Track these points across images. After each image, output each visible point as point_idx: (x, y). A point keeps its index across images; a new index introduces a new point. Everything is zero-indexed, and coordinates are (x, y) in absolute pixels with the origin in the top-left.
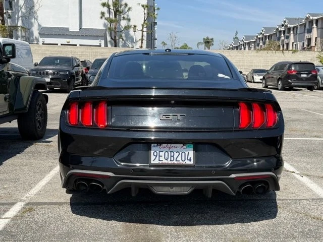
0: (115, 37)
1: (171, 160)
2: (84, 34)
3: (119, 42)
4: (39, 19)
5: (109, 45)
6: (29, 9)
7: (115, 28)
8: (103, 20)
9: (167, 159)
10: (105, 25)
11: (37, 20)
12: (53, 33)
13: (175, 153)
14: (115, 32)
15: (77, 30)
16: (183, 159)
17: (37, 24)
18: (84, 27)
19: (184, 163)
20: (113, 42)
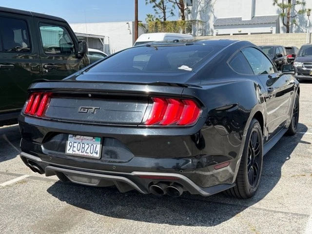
0: (288, 23)
1: (82, 152)
2: (256, 22)
3: (292, 27)
4: (215, 11)
5: (281, 32)
6: (206, 3)
7: (288, 14)
8: (276, 7)
9: (79, 150)
10: (278, 11)
11: (213, 12)
12: (227, 24)
13: (86, 144)
14: (288, 18)
15: (250, 19)
16: (92, 152)
17: (213, 17)
18: (256, 15)
19: (92, 155)
20: (285, 27)
